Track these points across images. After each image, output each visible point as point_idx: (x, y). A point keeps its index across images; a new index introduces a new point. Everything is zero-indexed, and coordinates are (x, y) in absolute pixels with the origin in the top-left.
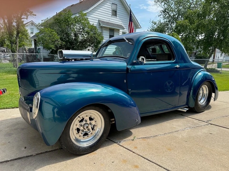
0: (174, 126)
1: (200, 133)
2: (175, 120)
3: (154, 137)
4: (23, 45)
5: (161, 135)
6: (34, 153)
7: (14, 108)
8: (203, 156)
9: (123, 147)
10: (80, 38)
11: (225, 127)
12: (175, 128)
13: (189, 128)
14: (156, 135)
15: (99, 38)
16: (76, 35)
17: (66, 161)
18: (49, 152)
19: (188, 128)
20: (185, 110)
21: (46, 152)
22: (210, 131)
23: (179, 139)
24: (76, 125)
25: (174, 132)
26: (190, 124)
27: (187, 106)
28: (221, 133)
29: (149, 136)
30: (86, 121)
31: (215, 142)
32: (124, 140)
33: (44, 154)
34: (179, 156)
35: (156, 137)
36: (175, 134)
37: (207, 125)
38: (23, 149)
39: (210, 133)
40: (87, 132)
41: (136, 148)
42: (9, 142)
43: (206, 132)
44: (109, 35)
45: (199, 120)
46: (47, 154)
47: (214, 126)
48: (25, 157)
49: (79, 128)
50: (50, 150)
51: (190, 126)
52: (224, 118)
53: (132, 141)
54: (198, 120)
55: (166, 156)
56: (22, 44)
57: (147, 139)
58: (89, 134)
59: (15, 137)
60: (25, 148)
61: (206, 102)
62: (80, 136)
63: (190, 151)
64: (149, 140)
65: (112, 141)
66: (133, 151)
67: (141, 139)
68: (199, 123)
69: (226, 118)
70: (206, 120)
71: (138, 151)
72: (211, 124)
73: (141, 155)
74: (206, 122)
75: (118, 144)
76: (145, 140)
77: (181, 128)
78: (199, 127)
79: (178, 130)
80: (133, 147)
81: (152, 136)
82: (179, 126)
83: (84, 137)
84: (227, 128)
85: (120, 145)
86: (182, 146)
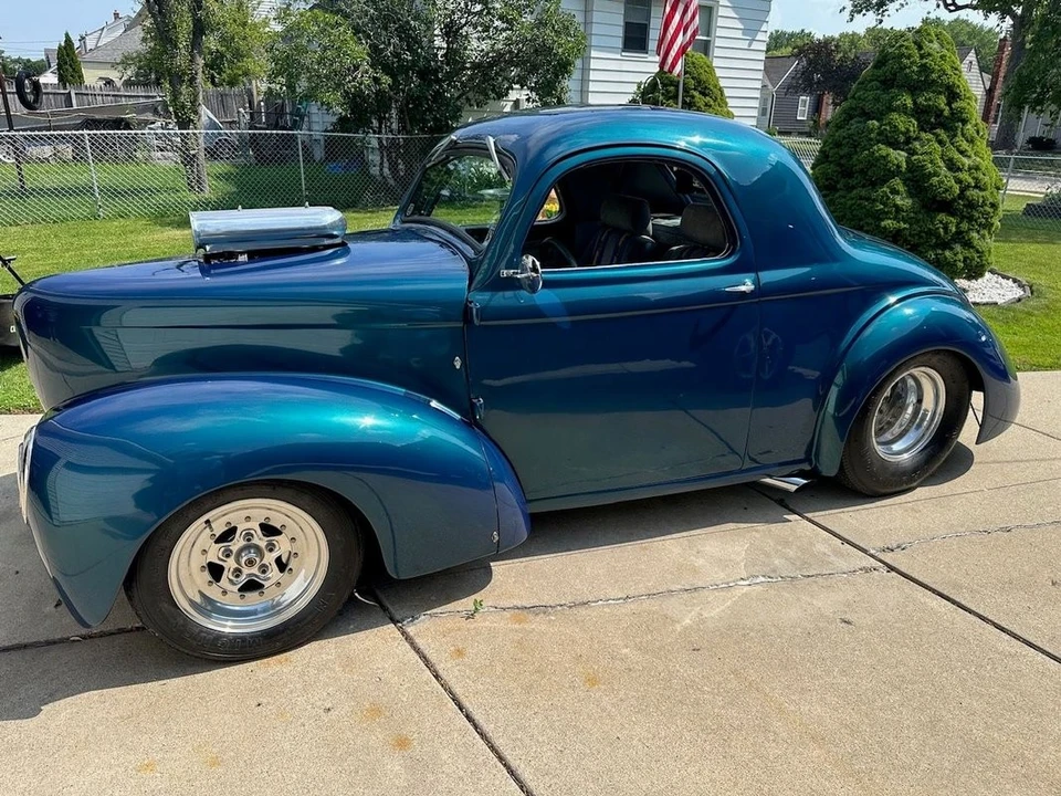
0: (700, 562)
1: (792, 614)
2: (732, 526)
3: (570, 607)
4: (246, 74)
5: (610, 601)
6: (72, 633)
9: (412, 643)
10: (475, 43)
12: (694, 570)
13: (763, 579)
14: (589, 597)
15: (560, 45)
16: (451, 31)
17: (165, 682)
18: (131, 630)
20: (792, 484)
21: (121, 631)
22: (856, 605)
23: (673, 630)
24: (204, 552)
25: (681, 590)
26: (784, 557)
27: (807, 467)
28: (898, 625)
29: (551, 603)
30: (249, 536)
32: (435, 611)
33: (111, 638)
35: (583, 611)
36: (673, 606)
37: (867, 570)
38: (50, 608)
39: (848, 617)
40: (256, 576)
41: (460, 653)
42: (17, 572)
43: (828, 611)
44: (622, 24)
45: (846, 541)
46: (121, 639)
48: (40, 642)
49: (221, 563)
50: (137, 625)
51: (775, 571)
52: (987, 538)
53: (467, 618)
54: (840, 541)
55: (552, 712)
56: (239, 68)
57: (531, 617)
58: (266, 584)
60: (58, 604)
61: (925, 448)
62: (225, 592)
63: (680, 698)
64: (537, 624)
65: (385, 609)
66: (440, 668)
67: (507, 614)
68: (832, 558)
69: (997, 539)
70: (880, 545)
71: (457, 673)
72: (891, 568)
73: (458, 690)
74: (872, 552)
75: (400, 629)
76: (520, 622)
77: (722, 575)
78: (816, 582)
79: (700, 584)
80: (452, 648)
81: (567, 600)
82: (723, 563)
83: (242, 597)
84: (954, 602)
85: (403, 633)
86: (660, 669)
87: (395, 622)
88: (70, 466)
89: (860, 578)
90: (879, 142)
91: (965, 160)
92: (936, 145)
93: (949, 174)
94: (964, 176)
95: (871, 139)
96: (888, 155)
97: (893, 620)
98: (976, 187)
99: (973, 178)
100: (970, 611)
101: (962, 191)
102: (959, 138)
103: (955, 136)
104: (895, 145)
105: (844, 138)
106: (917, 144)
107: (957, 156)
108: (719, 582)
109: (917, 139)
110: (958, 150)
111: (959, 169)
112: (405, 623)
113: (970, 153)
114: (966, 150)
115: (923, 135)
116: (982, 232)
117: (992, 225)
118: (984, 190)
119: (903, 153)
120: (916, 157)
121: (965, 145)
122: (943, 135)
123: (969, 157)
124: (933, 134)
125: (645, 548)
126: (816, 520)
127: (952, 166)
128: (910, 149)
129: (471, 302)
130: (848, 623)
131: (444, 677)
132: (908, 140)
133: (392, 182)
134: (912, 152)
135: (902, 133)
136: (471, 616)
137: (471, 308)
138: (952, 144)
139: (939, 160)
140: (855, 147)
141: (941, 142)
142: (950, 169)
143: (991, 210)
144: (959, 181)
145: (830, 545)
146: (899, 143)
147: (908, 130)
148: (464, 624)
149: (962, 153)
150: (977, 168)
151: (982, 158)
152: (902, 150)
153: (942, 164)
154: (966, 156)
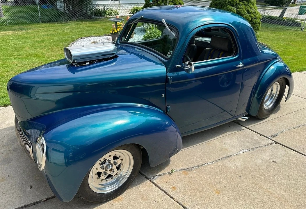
0: (227, 147)
1: (259, 161)
2: (229, 133)
3: (198, 167)
5: (208, 164)
6: (43, 198)
7: (7, 106)
8: (258, 206)
9: (158, 187)
11: (294, 149)
12: (226, 150)
14: (202, 163)
19: (245, 150)
22: (274, 156)
23: (231, 171)
24: (97, 169)
25: (226, 157)
26: (248, 142)
27: (247, 114)
28: (287, 161)
29: (192, 166)
30: (109, 162)
31: (278, 179)
32: (159, 174)
34: (229, 205)
35: (202, 167)
36: (226, 162)
37: (271, 144)
38: (29, 189)
39: (274, 160)
40: (111, 173)
41: (174, 188)
42: (9, 176)
43: (268, 159)
45: (261, 135)
47: (280, 147)
49: (101, 171)
51: (247, 147)
52: (295, 130)
53: (170, 175)
54: (259, 135)
55: (212, 205)
57: (189, 172)
58: (113, 175)
59: (15, 166)
60: (31, 187)
62: (102, 180)
63: (244, 194)
64: (191, 174)
65: (143, 175)
66: (171, 194)
67: (181, 172)
68: (260, 141)
69: (298, 130)
70: (270, 135)
71: (177, 195)
72: (276, 143)
73: (180, 202)
74: (269, 138)
75: (151, 181)
76: (186, 174)
77: (235, 150)
78: (260, 149)
79: (230, 154)
80: (171, 187)
81: (196, 165)
82: (233, 146)
83: (107, 180)
84: (297, 152)
85: (153, 183)
86: (234, 185)
87: (148, 179)
88: (53, 149)
89: (270, 147)
90: (228, 5)
91: (252, 10)
92: (244, 6)
93: (248, 14)
94: (252, 15)
95: (226, 4)
96: (231, 9)
97: (286, 160)
98: (255, 18)
99: (254, 16)
100: (303, 154)
101: (252, 19)
102: (250, 4)
103: (249, 3)
104: (233, 5)
105: (218, 3)
106: (239, 5)
107: (250, 9)
108: (235, 153)
109: (239, 4)
110: (250, 7)
111: (250, 13)
112: (151, 179)
113: (253, 8)
114: (252, 7)
115: (240, 3)
116: (256, 31)
117: (259, 29)
118: (257, 19)
119: (235, 8)
120: (239, 9)
121: (252, 6)
122: (246, 3)
123: (253, 9)
124: (243, 2)
125: (209, 144)
126: (250, 128)
127: (249, 12)
128: (237, 7)
129: (168, 76)
130: (274, 162)
131: (174, 197)
132: (236, 5)
133: (68, 12)
134: (238, 8)
135: (235, 2)
136: (171, 174)
137: (169, 79)
138: (248, 5)
139: (245, 10)
140: (221, 6)
141: (245, 5)
142: (248, 13)
143: (258, 25)
144: (251, 17)
145: (258, 136)
146: (234, 5)
147: (236, 1)
148: (170, 177)
149: (251, 8)
150: (255, 13)
151: (256, 10)
152: (235, 7)
153: (246, 11)
154: (252, 9)
